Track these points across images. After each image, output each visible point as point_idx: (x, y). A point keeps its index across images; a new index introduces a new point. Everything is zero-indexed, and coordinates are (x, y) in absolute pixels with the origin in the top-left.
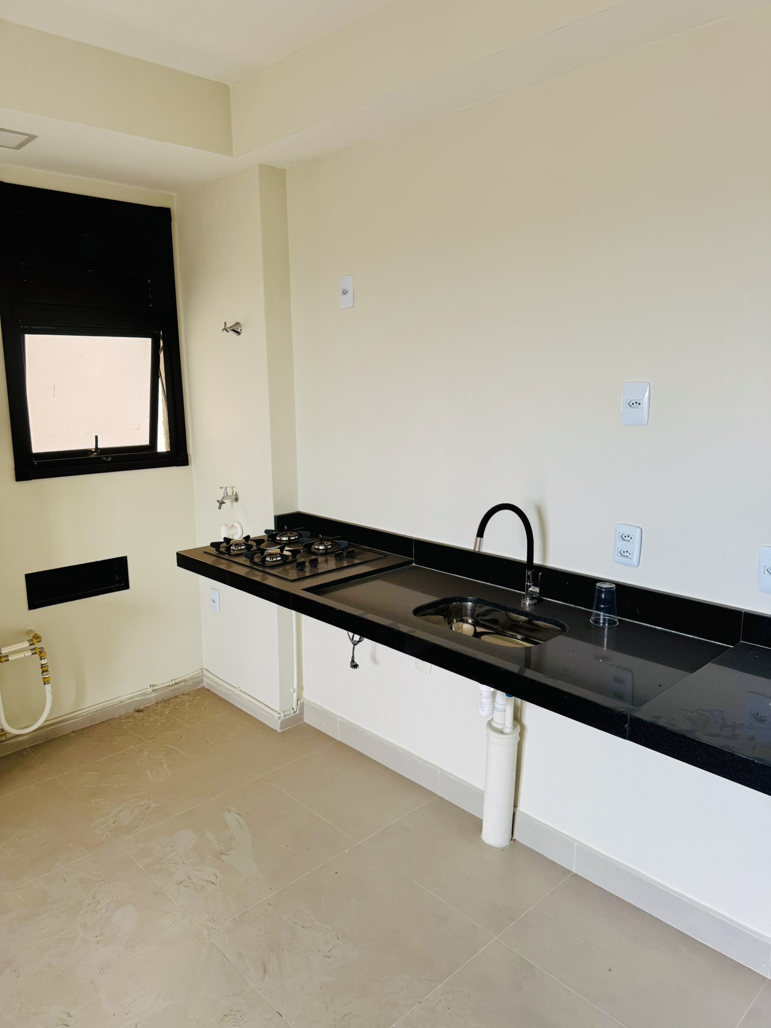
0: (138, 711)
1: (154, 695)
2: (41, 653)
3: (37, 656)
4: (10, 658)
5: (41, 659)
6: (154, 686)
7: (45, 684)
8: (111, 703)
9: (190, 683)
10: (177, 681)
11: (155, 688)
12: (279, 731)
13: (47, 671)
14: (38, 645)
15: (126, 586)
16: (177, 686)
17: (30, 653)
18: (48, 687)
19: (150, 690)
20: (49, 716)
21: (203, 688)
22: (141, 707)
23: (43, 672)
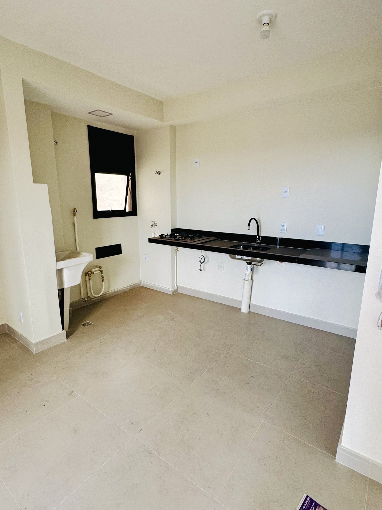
0: (125, 292)
1: (128, 287)
2: (101, 272)
3: (101, 273)
4: (94, 273)
5: (102, 274)
6: (128, 285)
7: (103, 281)
8: (117, 290)
9: (138, 284)
10: (134, 284)
11: (128, 286)
12: (172, 294)
13: (103, 277)
14: (101, 269)
15: (121, 253)
16: (134, 285)
17: (99, 271)
18: (103, 282)
19: (127, 286)
20: (104, 292)
21: (141, 286)
22: (125, 291)
23: (102, 277)
